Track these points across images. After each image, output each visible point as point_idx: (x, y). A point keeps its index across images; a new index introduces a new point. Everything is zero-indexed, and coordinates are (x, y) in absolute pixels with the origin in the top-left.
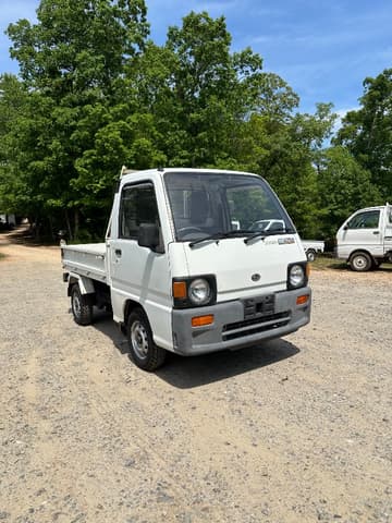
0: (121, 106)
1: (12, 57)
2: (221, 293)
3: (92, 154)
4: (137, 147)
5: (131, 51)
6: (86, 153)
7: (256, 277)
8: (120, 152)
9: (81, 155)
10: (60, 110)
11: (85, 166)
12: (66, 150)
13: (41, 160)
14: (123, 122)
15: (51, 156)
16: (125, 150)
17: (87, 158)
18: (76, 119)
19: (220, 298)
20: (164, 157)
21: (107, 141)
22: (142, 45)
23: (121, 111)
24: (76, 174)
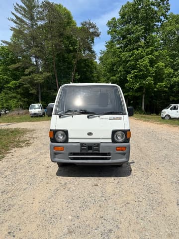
0: (150, 48)
1: (108, 34)
2: (70, 138)
3: (135, 72)
4: (157, 67)
5: (160, 21)
6: (132, 72)
7: (90, 134)
8: (148, 70)
9: (130, 73)
10: (124, 54)
11: (131, 78)
12: (125, 71)
13: (115, 76)
14: (151, 56)
15: (118, 74)
16: (150, 69)
17: (133, 74)
18: (130, 57)
19: (70, 141)
20: (172, 71)
21: (142, 65)
22: (165, 17)
23: (150, 51)
24: (127, 82)
